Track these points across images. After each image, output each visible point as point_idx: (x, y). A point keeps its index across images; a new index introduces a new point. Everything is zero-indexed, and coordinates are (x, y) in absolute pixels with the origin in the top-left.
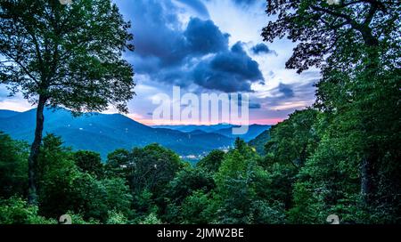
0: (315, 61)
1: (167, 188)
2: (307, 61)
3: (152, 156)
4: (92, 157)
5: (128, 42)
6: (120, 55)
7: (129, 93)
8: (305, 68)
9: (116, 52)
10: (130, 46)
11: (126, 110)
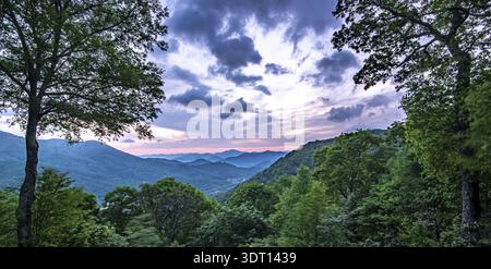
0: (382, 76)
2: (375, 76)
5: (160, 38)
6: (145, 56)
7: (153, 110)
8: (373, 84)
9: (140, 51)
10: (163, 43)
11: (149, 134)
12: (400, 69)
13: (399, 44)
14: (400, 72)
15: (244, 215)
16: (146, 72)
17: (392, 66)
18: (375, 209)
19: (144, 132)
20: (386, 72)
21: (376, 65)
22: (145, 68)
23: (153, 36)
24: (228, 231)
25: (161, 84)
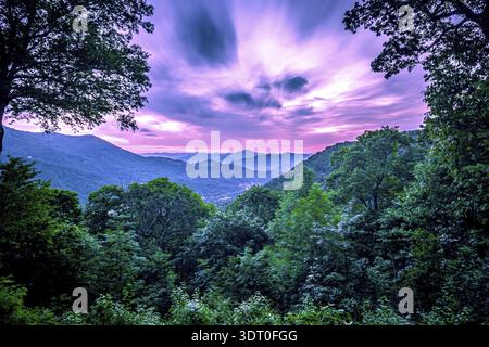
0: (407, 63)
1: (188, 244)
2: (398, 62)
3: (161, 196)
4: (66, 199)
5: (145, 19)
6: (130, 38)
7: (138, 98)
8: (396, 72)
9: (124, 33)
10: (148, 24)
11: (133, 125)
12: (428, 54)
13: (428, 25)
14: (429, 59)
15: (240, 222)
16: (130, 56)
17: (419, 51)
18: (398, 222)
19: (126, 123)
20: (412, 58)
21: (398, 50)
22: (130, 51)
23: (139, 17)
24: (221, 241)
25: (147, 70)
